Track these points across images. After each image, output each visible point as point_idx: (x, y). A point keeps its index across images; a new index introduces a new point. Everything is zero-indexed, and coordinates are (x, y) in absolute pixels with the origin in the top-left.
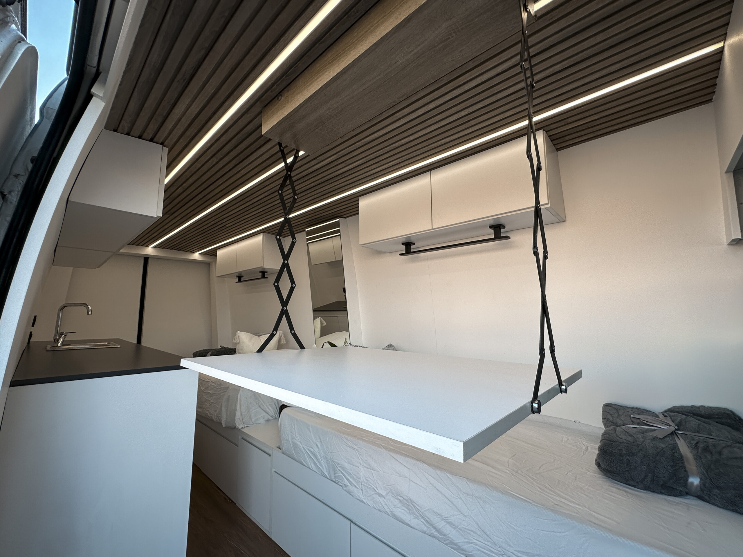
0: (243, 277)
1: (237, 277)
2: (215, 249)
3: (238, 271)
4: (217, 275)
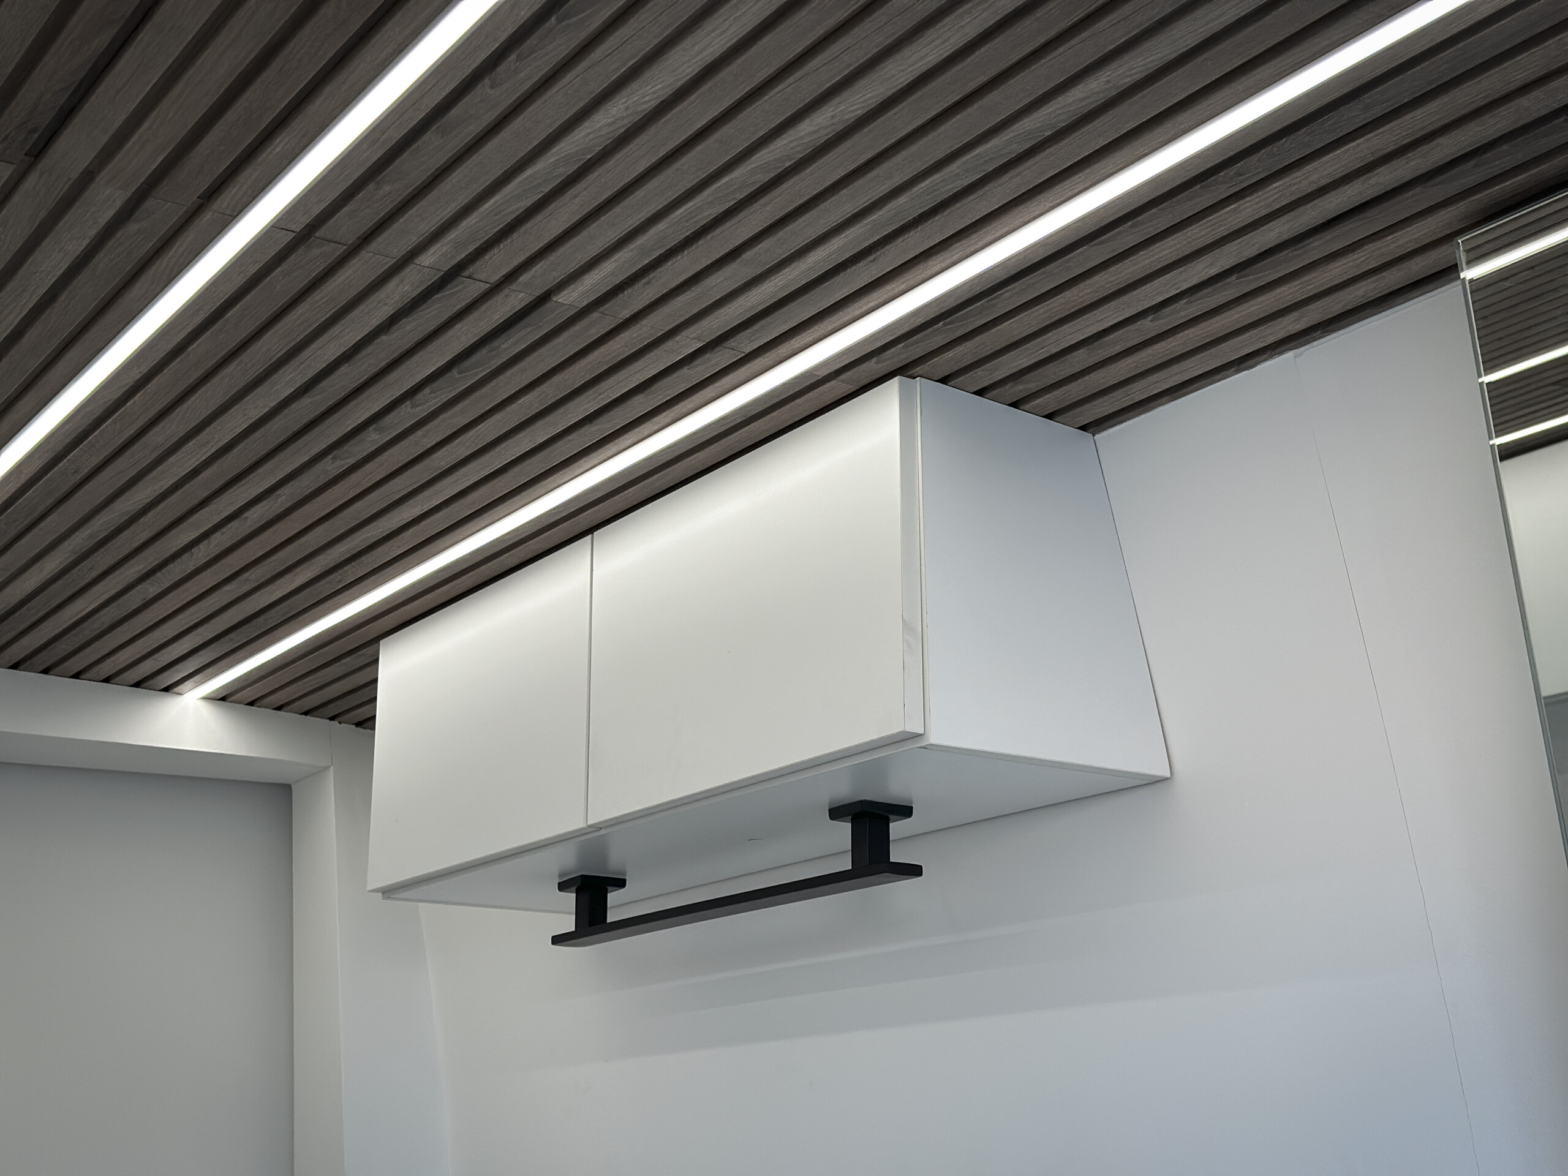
0: (621, 883)
1: (563, 886)
2: (352, 643)
3: (576, 823)
4: (370, 887)
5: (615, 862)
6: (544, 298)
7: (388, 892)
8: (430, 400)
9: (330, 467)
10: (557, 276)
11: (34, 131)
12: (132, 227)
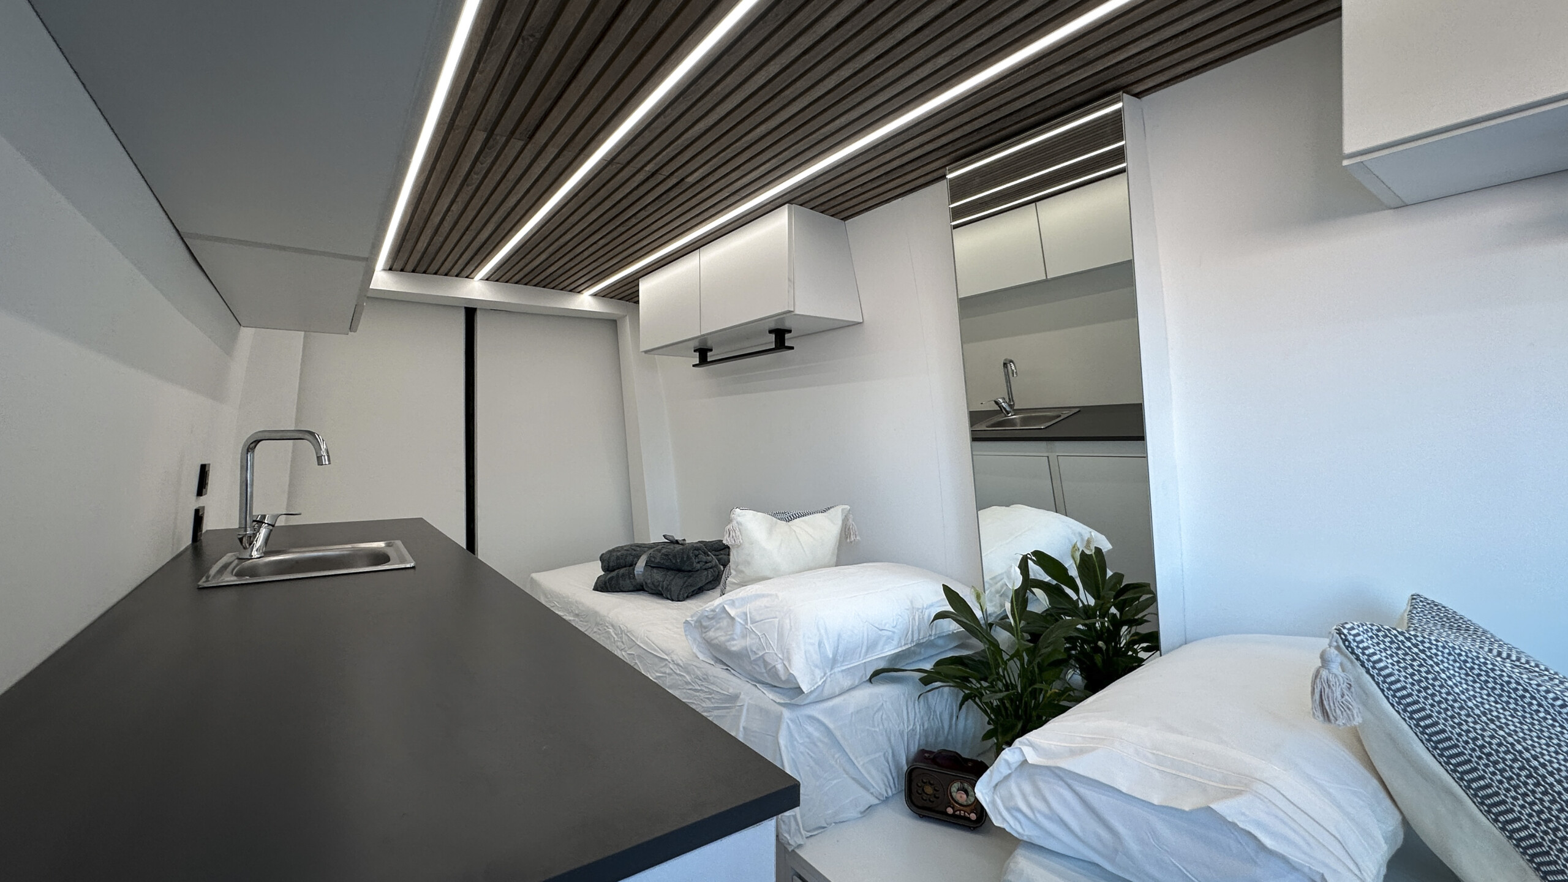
0: (711, 350)
1: (695, 351)
2: (630, 279)
3: (698, 334)
4: (641, 350)
5: (710, 344)
6: (683, 180)
7: (646, 352)
8: (650, 209)
9: (622, 229)
10: (686, 174)
11: (529, 131)
12: (560, 159)
